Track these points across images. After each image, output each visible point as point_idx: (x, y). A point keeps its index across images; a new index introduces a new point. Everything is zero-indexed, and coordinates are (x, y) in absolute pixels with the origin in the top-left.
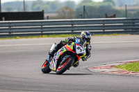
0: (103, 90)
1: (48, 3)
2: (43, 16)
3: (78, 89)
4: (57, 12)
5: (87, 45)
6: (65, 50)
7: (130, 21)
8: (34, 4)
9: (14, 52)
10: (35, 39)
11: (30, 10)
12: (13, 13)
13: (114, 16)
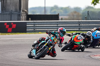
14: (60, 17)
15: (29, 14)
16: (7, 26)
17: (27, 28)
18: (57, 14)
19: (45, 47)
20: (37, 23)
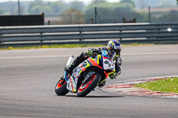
0: (119, 116)
1: (49, 4)
3: (87, 115)
4: (60, 16)
5: (116, 59)
6: (88, 65)
7: (155, 27)
8: (32, 5)
9: (6, 66)
10: (33, 50)
11: (26, 13)
12: (4, 17)
13: (134, 21)
20: (5, 31)
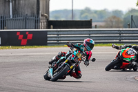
1: (96, 12)
2: (91, 25)
4: (104, 21)
14: (93, 24)
15: (51, 19)
16: (21, 37)
17: (48, 39)
18: (89, 19)
19: (65, 65)
20: (61, 33)
